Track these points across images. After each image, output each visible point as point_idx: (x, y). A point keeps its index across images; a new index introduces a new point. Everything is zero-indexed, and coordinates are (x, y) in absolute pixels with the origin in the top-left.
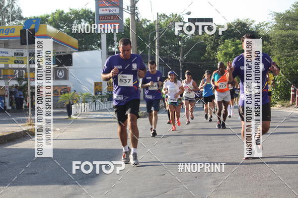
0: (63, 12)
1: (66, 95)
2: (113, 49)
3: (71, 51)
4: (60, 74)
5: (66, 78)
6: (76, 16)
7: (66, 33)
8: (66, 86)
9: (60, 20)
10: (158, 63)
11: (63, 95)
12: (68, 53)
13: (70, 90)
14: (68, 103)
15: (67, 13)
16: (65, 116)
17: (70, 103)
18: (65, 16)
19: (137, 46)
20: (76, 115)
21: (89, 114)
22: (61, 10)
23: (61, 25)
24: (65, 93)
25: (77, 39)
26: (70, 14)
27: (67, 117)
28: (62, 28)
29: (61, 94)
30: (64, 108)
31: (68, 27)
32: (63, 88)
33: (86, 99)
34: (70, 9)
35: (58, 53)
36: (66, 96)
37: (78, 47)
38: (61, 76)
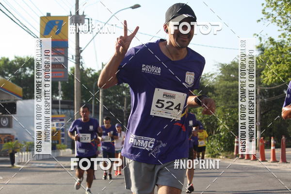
0: (8, 60)
1: (10, 143)
2: (58, 98)
3: (16, 99)
4: (4, 122)
5: (9, 126)
6: (21, 64)
7: (10, 81)
8: (10, 134)
9: (5, 67)
10: (102, 113)
11: (7, 144)
12: (12, 101)
13: (13, 138)
14: (11, 151)
15: (12, 61)
16: (8, 164)
17: (13, 151)
18: (10, 64)
19: (82, 95)
20: (19, 164)
21: (32, 163)
22: (6, 57)
23: (6, 73)
24: (8, 141)
25: (21, 87)
26: (15, 61)
27: (10, 165)
28: (7, 75)
29: (5, 142)
30: (7, 156)
31: (13, 75)
32: (6, 136)
33: (30, 148)
34: (16, 57)
35: (2, 101)
36: (9, 145)
37: (22, 95)
38: (4, 124)
